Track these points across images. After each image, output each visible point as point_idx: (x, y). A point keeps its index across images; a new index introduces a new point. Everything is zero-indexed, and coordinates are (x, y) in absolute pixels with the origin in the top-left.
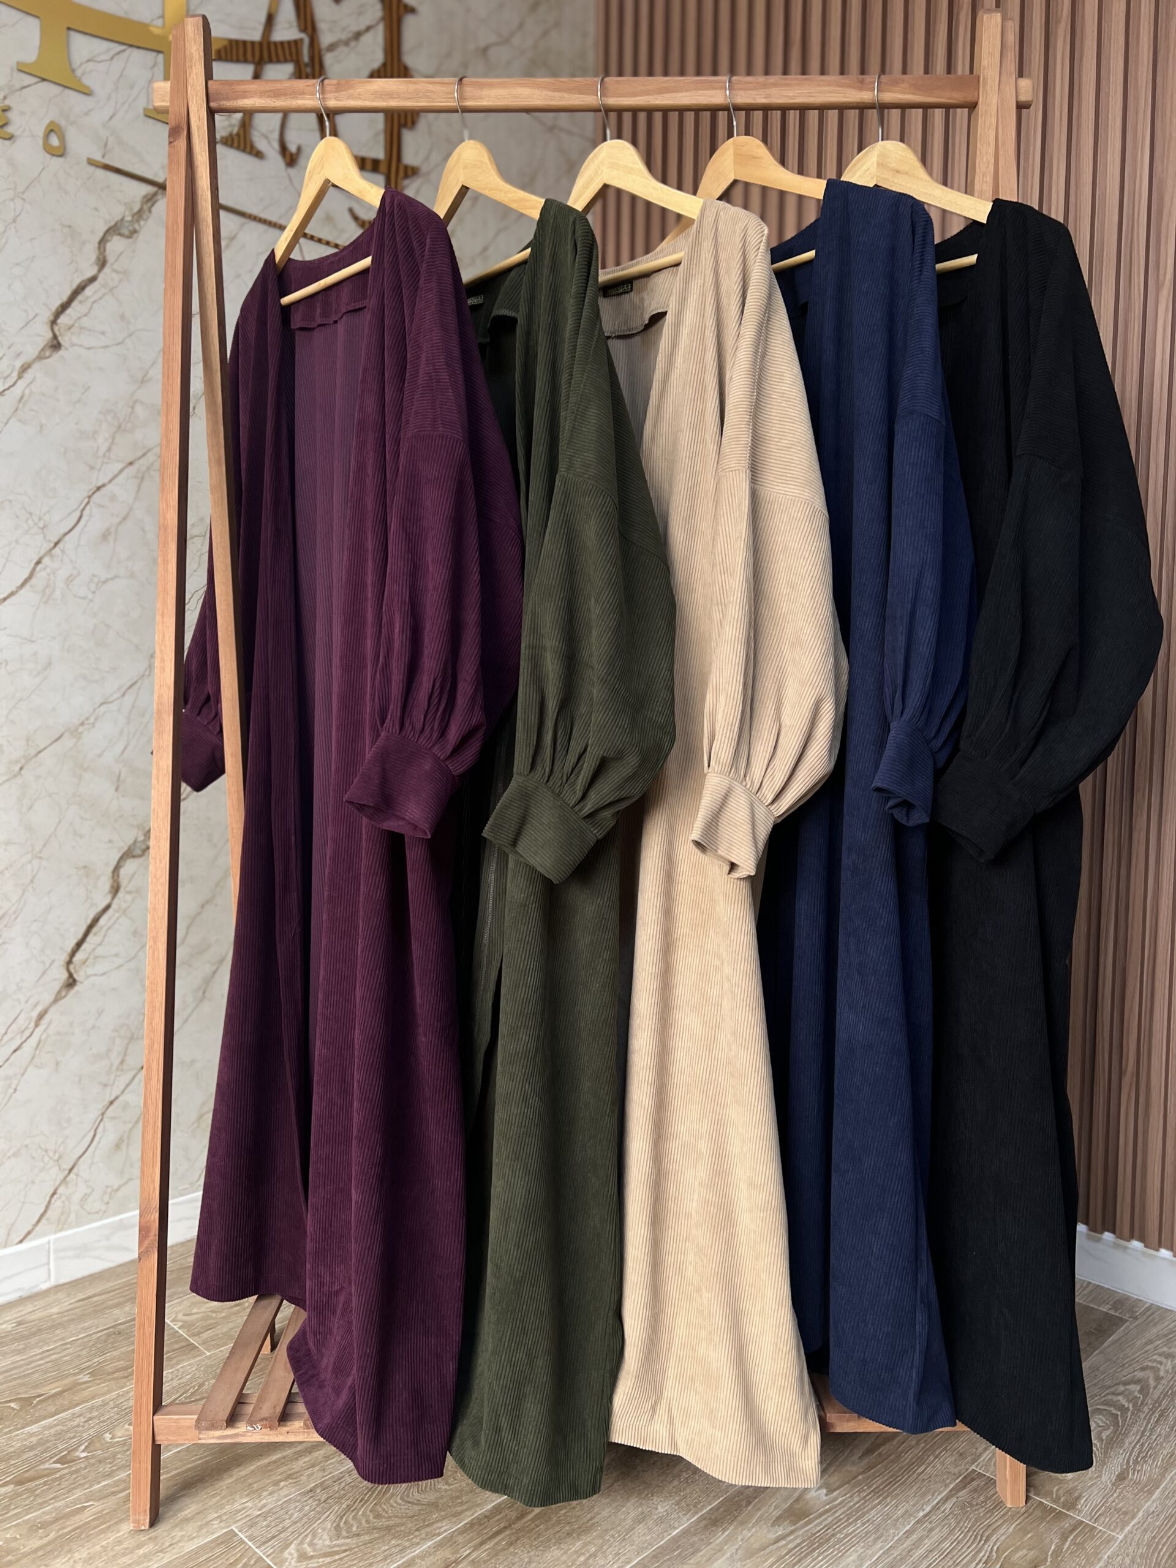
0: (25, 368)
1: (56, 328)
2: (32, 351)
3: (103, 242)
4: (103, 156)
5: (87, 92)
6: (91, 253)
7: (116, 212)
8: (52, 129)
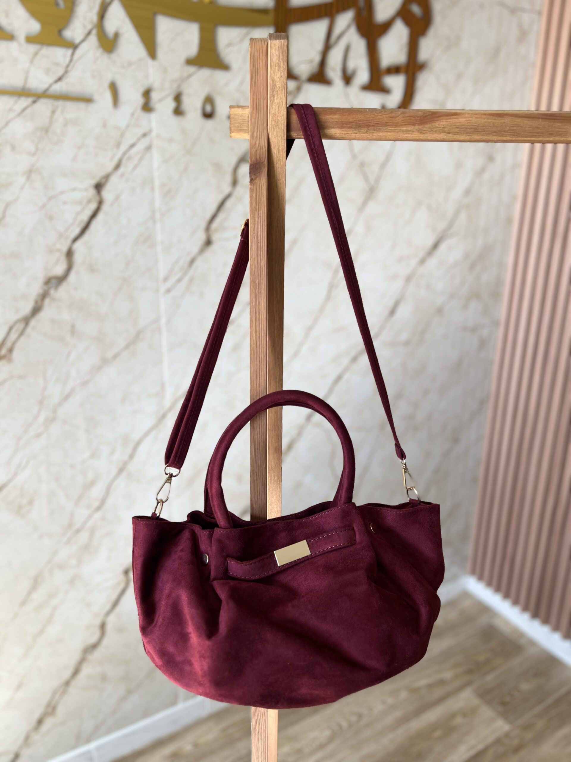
0: (192, 261)
1: (209, 232)
3: (236, 169)
5: (226, 67)
6: (228, 178)
8: (208, 100)
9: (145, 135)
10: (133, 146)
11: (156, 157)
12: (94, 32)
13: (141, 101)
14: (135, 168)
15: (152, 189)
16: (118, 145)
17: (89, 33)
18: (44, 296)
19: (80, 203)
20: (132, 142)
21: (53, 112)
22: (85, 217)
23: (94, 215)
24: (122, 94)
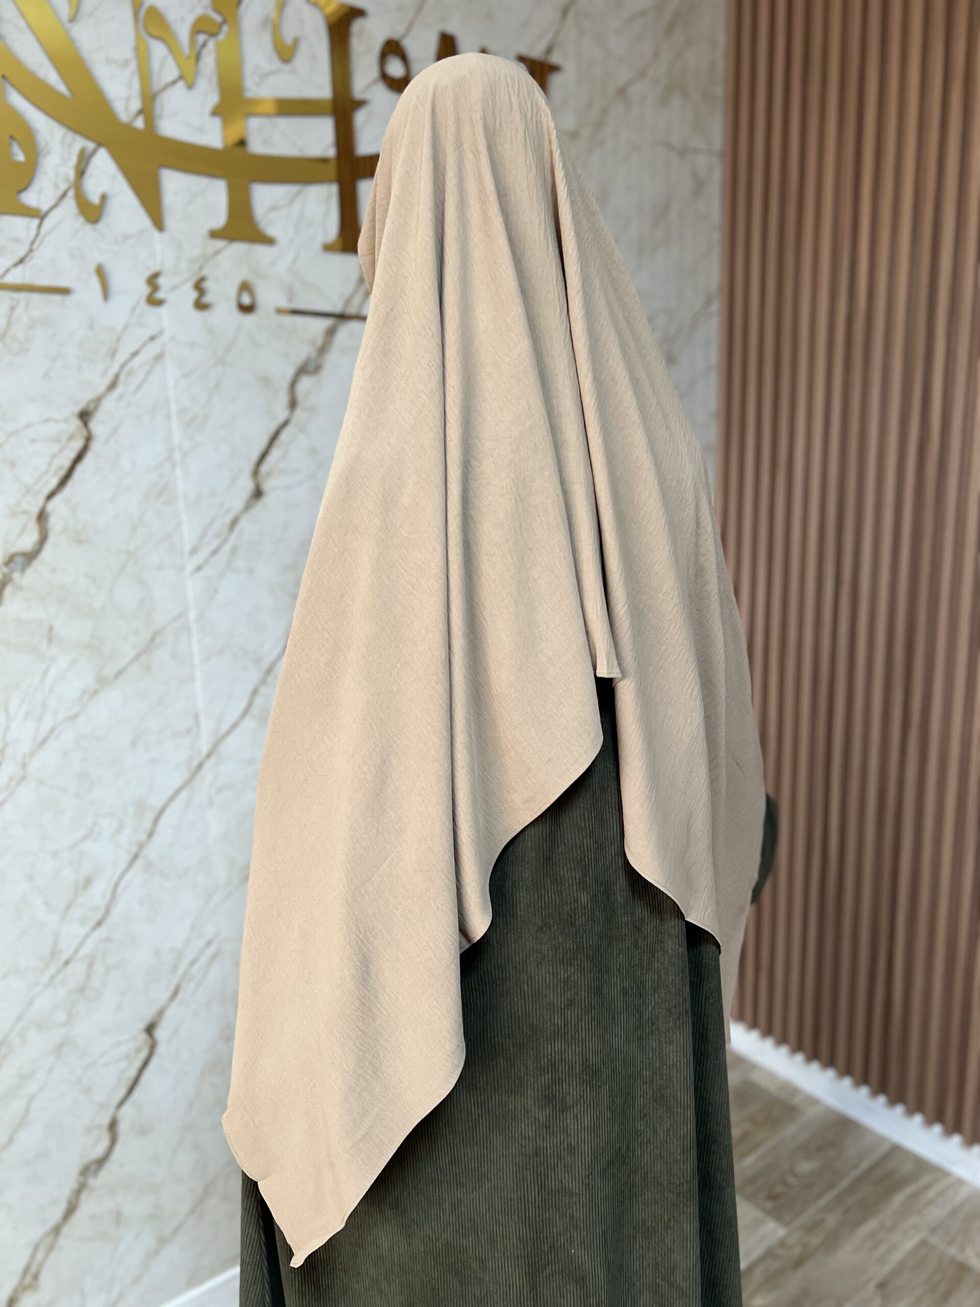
0: (234, 522)
1: (258, 478)
2: (238, 506)
3: (293, 385)
4: (290, 300)
5: (269, 241)
6: (283, 398)
8: (245, 287)
9: (152, 338)
10: (135, 354)
11: (170, 372)
12: (71, 193)
13: (145, 290)
14: (139, 387)
15: (168, 417)
16: (113, 353)
17: (64, 195)
18: (4, 583)
19: (58, 440)
20: (134, 349)
21: (13, 309)
22: (65, 461)
23: (79, 458)
24: (116, 281)
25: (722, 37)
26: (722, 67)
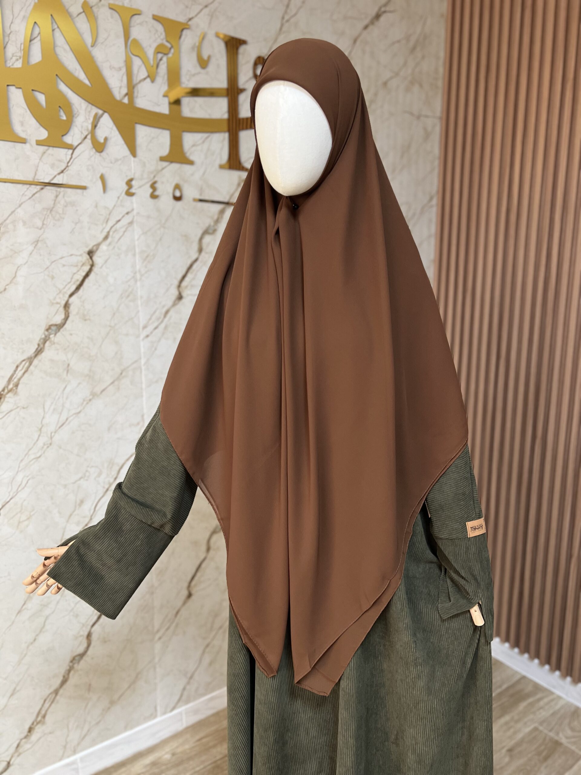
0: (167, 312)
1: (181, 289)
2: (170, 303)
3: (201, 239)
4: (201, 194)
5: (191, 163)
6: (195, 246)
7: (208, 222)
8: (177, 187)
9: (127, 213)
10: (118, 221)
11: (136, 231)
12: (89, 137)
13: (125, 188)
14: (120, 239)
15: (134, 255)
16: (107, 221)
17: (86, 137)
18: (45, 340)
19: (76, 266)
21: (57, 196)
22: (80, 277)
23: (87, 275)
24: (110, 183)
25: (442, 54)
26: (442, 70)
